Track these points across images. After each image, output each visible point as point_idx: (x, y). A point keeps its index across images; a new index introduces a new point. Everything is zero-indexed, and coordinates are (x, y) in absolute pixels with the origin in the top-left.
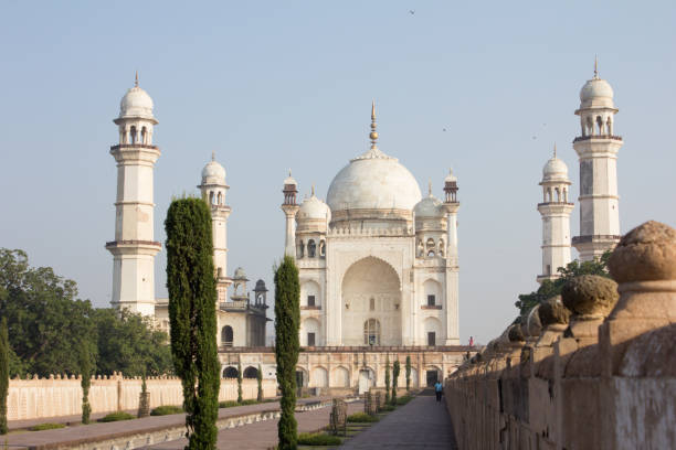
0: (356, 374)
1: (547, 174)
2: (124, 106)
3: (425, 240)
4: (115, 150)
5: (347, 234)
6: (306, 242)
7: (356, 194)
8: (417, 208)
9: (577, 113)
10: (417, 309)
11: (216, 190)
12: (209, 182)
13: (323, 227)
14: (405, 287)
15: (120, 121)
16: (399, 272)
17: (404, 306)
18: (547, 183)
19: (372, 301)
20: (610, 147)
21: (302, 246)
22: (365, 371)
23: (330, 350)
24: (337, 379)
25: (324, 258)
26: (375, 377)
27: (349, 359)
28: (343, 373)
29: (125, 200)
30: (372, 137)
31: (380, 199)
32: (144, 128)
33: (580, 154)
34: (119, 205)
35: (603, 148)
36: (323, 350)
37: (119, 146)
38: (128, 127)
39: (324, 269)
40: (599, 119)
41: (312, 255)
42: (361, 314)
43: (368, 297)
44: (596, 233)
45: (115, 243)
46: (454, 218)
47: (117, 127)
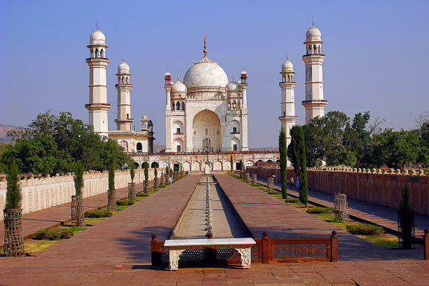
0: (203, 165)
1: (284, 68)
2: (92, 39)
3: (232, 101)
4: (89, 60)
5: (195, 99)
6: (176, 102)
7: (198, 79)
8: (227, 86)
9: (304, 43)
10: (228, 134)
11: (125, 77)
12: (122, 72)
13: (184, 96)
14: (222, 124)
15: (91, 47)
16: (220, 117)
17: (222, 132)
18: (284, 73)
19: (207, 130)
20: (320, 60)
21: (174, 105)
22: (208, 163)
23: (189, 154)
24: (195, 167)
25: (184, 109)
26: (212, 166)
27: (200, 158)
28: (198, 164)
29: (94, 84)
30: (204, 52)
31: (210, 82)
32: (102, 50)
33: (305, 62)
34: (91, 87)
35: (317, 60)
36: (185, 154)
37: (90, 59)
38: (94, 50)
39: (185, 116)
40: (315, 46)
41: (178, 109)
42: (201, 136)
43: (205, 128)
44: (313, 99)
45: (90, 105)
46: (245, 92)
47: (89, 50)
